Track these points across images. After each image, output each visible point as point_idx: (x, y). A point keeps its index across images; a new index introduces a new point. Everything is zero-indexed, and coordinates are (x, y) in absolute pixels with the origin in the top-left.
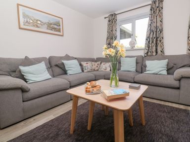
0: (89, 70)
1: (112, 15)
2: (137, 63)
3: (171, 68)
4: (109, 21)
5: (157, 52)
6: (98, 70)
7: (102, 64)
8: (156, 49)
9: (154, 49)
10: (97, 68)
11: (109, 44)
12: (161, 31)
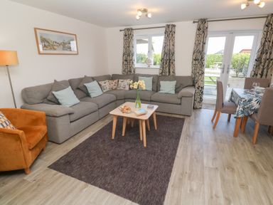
0: (108, 89)
1: (128, 29)
2: (153, 82)
3: (178, 88)
4: (126, 36)
5: (169, 72)
6: (116, 89)
7: (120, 82)
8: (169, 70)
9: (168, 70)
10: (115, 87)
11: (126, 61)
12: (173, 54)
